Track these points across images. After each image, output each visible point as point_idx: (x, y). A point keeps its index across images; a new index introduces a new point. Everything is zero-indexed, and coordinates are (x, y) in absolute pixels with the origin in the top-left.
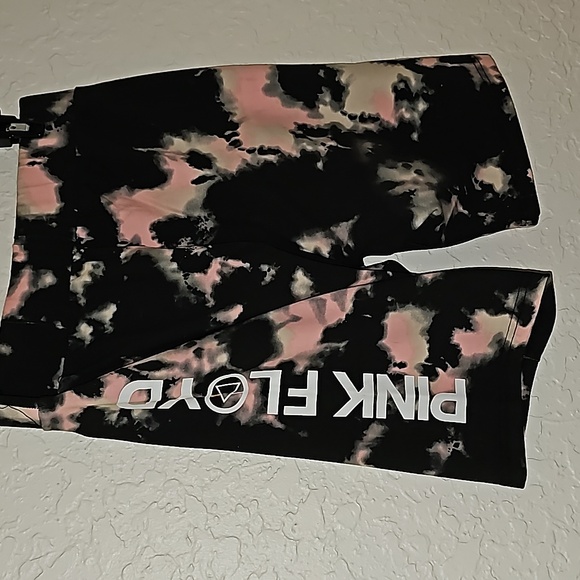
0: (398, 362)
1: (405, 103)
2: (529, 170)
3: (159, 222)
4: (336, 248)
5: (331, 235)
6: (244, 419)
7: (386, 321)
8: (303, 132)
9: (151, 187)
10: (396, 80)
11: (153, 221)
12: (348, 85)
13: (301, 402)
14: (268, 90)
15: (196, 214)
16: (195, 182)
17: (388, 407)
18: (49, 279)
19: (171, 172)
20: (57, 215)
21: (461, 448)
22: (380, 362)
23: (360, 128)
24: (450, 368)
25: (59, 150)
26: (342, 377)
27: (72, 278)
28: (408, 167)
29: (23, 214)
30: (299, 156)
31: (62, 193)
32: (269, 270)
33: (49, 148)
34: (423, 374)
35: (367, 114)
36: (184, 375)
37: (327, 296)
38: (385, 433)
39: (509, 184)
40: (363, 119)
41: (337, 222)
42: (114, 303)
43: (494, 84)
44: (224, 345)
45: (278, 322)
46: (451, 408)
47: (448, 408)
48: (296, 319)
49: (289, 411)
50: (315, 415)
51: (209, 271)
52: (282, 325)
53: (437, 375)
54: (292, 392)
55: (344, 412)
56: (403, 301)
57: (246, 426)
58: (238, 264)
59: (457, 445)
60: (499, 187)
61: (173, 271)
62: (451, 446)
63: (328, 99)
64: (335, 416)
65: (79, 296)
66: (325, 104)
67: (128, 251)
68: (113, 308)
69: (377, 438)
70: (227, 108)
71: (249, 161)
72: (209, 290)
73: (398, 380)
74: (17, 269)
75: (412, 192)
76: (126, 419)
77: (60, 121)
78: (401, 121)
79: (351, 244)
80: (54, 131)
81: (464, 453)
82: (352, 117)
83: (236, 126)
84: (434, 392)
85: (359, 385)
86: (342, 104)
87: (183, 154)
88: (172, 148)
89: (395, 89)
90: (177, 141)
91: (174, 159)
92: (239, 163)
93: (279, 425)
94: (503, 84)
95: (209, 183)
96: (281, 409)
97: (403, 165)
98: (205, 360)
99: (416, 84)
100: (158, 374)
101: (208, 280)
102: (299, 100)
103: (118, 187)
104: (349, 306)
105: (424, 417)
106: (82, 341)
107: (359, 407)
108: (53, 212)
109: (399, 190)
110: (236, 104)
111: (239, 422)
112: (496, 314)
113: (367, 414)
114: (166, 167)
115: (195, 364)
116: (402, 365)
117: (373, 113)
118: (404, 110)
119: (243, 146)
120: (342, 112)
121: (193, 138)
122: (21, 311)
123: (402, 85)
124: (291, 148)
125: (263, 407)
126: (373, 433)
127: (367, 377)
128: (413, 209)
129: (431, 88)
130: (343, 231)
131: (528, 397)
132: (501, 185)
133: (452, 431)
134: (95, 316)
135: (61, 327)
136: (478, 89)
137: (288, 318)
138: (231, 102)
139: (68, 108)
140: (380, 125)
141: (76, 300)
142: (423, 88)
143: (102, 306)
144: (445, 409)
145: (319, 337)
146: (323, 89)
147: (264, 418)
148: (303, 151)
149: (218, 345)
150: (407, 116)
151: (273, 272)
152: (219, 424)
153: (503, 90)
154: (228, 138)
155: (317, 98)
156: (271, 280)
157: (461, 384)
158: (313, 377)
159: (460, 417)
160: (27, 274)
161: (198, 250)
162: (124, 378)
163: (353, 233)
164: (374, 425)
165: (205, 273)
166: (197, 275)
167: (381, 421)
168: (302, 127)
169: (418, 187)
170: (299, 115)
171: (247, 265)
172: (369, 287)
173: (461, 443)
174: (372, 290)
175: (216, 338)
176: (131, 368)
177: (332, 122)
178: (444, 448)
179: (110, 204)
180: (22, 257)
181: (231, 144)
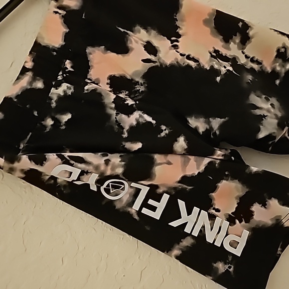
0: (216, 207)
1: (280, 61)
4: (209, 131)
5: (209, 123)
6: (118, 206)
7: (219, 184)
8: (217, 55)
9: (118, 53)
10: (281, 45)
11: (111, 74)
12: (252, 38)
13: (154, 209)
14: (206, 22)
15: (137, 80)
16: (144, 61)
17: (201, 231)
18: (39, 85)
19: (132, 49)
20: (58, 48)
21: (231, 270)
22: (206, 204)
23: (249, 65)
24: (243, 223)
25: (74, 10)
26: (182, 204)
27: (53, 88)
28: (268, 100)
29: (40, 41)
30: (208, 68)
31: (67, 37)
32: (165, 130)
33: (69, 7)
34: (228, 220)
35: (256, 58)
36: (94, 171)
37: (192, 158)
38: (193, 245)
40: (252, 60)
41: (215, 117)
42: (71, 113)
44: (123, 163)
45: (158, 161)
46: (235, 245)
47: (234, 244)
48: (169, 163)
49: (145, 211)
50: (158, 219)
51: (132, 116)
52: (160, 164)
53: (235, 223)
54: (151, 202)
55: (175, 224)
56: (234, 177)
57: (118, 210)
58: (149, 119)
59: (230, 267)
61: (111, 108)
62: (226, 267)
63: (238, 41)
64: (170, 224)
65: (53, 101)
66: (235, 43)
67: (91, 86)
68: (69, 116)
69: (188, 246)
70: (178, 23)
71: (179, 61)
72: (127, 128)
73: (212, 217)
74: (24, 70)
75: (265, 116)
76: (53, 181)
78: (274, 70)
79: (218, 132)
81: (232, 273)
82: (247, 57)
83: (179, 36)
84: (229, 232)
85: (189, 212)
86: (244, 47)
87: (143, 41)
88: (138, 35)
89: (278, 51)
90: (143, 31)
91: (137, 42)
92: (173, 60)
93: (136, 217)
95: (152, 64)
96: (141, 209)
97: (265, 98)
98: (109, 167)
100: (79, 165)
101: (129, 121)
102: (221, 35)
103: (100, 45)
104: (202, 168)
105: (218, 244)
106: (45, 127)
107: (185, 225)
108: (57, 46)
109: (258, 112)
110: (184, 23)
111: (115, 207)
112: (283, 205)
113: (187, 230)
114: (130, 45)
115: (103, 168)
116: (218, 210)
117: (260, 59)
118: (278, 64)
119: (178, 50)
120: (242, 52)
121: (152, 34)
122: (17, 97)
123: (283, 50)
124: (206, 62)
125: (131, 204)
126: (187, 242)
127: (196, 210)
128: (261, 126)
130: (216, 123)
131: (280, 255)
133: (230, 258)
134: (58, 116)
135: (36, 115)
137: (165, 161)
138: (182, 21)
140: (261, 67)
141: (50, 104)
143: (64, 112)
145: (179, 179)
146: (238, 34)
147: (130, 209)
148: (212, 67)
149: (120, 161)
150: (278, 68)
151: (167, 132)
152: (104, 203)
154: (172, 42)
155: (231, 38)
156: (164, 137)
157: (246, 234)
158: (166, 198)
159: (238, 252)
160: (28, 76)
161: (130, 102)
162: (59, 161)
163: (221, 127)
164: (189, 238)
165: (129, 116)
166: (123, 116)
167: (193, 237)
168: (216, 51)
169: (269, 114)
170: (218, 44)
171: (154, 122)
172: (218, 161)
173: (232, 267)
174: (219, 164)
175: (120, 156)
176: (66, 156)
177: (234, 55)
178: (222, 266)
179: (90, 54)
180: (29, 65)
181: (172, 46)
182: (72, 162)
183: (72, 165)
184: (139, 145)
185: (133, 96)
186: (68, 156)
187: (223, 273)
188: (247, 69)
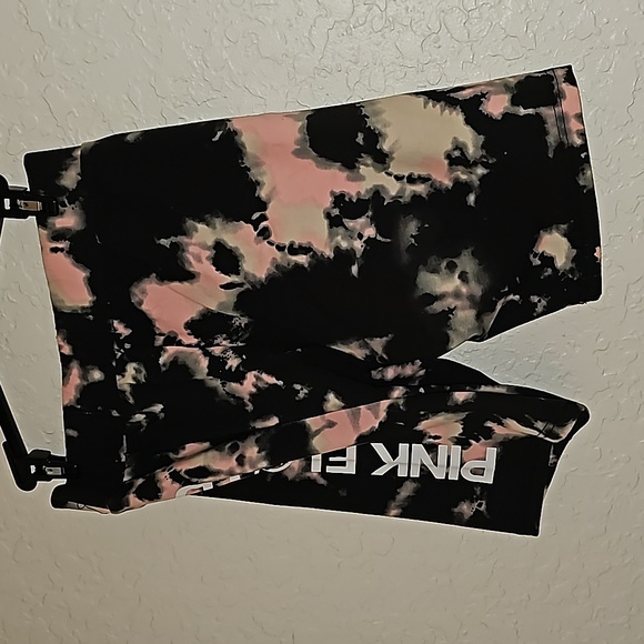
0: (433, 435)
1: (461, 168)
2: (598, 249)
3: (193, 321)
5: (367, 346)
6: (290, 476)
7: (419, 427)
9: (180, 281)
10: (449, 148)
11: (187, 319)
12: (392, 153)
14: (298, 153)
15: (228, 313)
16: (223, 287)
17: (421, 470)
18: (97, 375)
19: (199, 274)
20: (91, 308)
21: (483, 508)
24: (483, 440)
25: (79, 233)
26: (380, 448)
27: (117, 377)
28: (452, 267)
29: (58, 304)
30: (332, 255)
31: (92, 283)
32: (302, 389)
33: (68, 230)
34: (456, 444)
35: (416, 174)
38: (416, 491)
39: (573, 261)
40: (411, 180)
42: (161, 404)
43: (572, 147)
44: (263, 453)
45: (314, 429)
46: (481, 471)
47: (478, 472)
48: (331, 425)
49: (329, 469)
50: (355, 473)
51: (245, 382)
52: (318, 432)
53: (470, 445)
54: (333, 459)
55: (380, 472)
57: (293, 481)
58: (272, 380)
59: (480, 505)
60: (560, 262)
62: (475, 506)
63: (369, 161)
64: (372, 474)
65: (128, 394)
66: (367, 165)
67: (167, 354)
68: (161, 406)
69: (409, 496)
70: (254, 174)
71: (279, 260)
72: (246, 396)
73: (432, 449)
74: (65, 360)
75: (451, 311)
77: (73, 196)
78: (457, 182)
79: (385, 356)
80: (69, 208)
81: (486, 513)
82: (398, 178)
83: (263, 206)
84: (465, 459)
85: (394, 454)
86: (386, 166)
87: (209, 248)
88: (196, 238)
89: (448, 156)
90: (200, 226)
91: (199, 260)
92: (269, 266)
93: (322, 481)
94: (584, 147)
95: (238, 290)
96: (323, 468)
97: (447, 265)
98: (247, 467)
99: (474, 152)
101: (245, 390)
102: (337, 162)
103: (148, 275)
104: (383, 415)
105: (454, 477)
106: (138, 423)
107: (395, 469)
108: (87, 305)
109: (438, 307)
110: (264, 168)
111: (287, 478)
112: (526, 427)
113: (402, 473)
114: (192, 269)
115: (238, 471)
116: (436, 437)
117: (423, 173)
118: (459, 172)
120: (387, 173)
121: (217, 225)
122: (78, 401)
123: (457, 153)
124: (324, 243)
125: (307, 467)
126: (405, 492)
127: (404, 447)
128: (449, 332)
129: (492, 157)
131: (555, 464)
132: (564, 260)
133: (478, 491)
134: (146, 410)
135: (117, 415)
136: (551, 156)
137: (324, 423)
138: (258, 165)
139: (78, 183)
140: (431, 186)
141: (126, 400)
142: (483, 156)
144: (475, 472)
145: (353, 442)
146: (363, 155)
147: (308, 474)
148: (337, 249)
149: (259, 452)
150: (464, 177)
151: (306, 391)
152: (269, 479)
153: (583, 156)
154: (255, 224)
155: (357, 161)
156: (305, 397)
157: (492, 453)
159: (488, 479)
160: (75, 371)
161: (233, 362)
162: (177, 485)
163: (386, 348)
164: (407, 483)
165: (241, 384)
166: (234, 384)
167: (414, 479)
168: (339, 199)
169: (458, 303)
170: (337, 180)
171: (280, 383)
172: (401, 402)
173: (484, 502)
174: (405, 404)
175: (257, 441)
176: (182, 473)
177: (375, 186)
178: (468, 507)
179: (141, 303)
180: (67, 350)
181: (258, 235)
182: (195, 480)
183: (197, 483)
184: (274, 421)
185: (234, 338)
186: (186, 472)
187: (471, 517)
188: (405, 205)
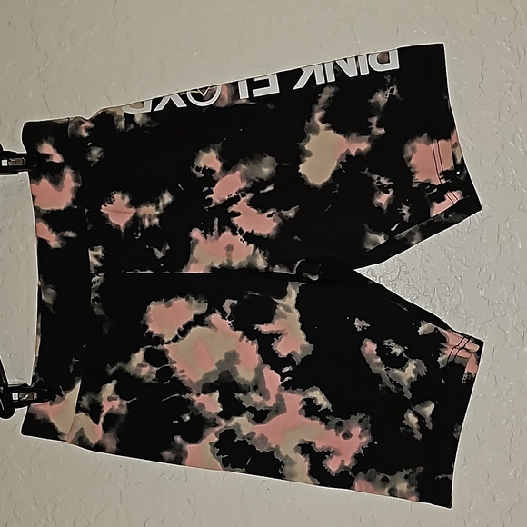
13: (265, 83)
17: (335, 71)
21: (395, 91)
38: (335, 93)
46: (386, 59)
49: (257, 93)
50: (279, 92)
59: (392, 91)
62: (388, 92)
64: (294, 89)
69: (329, 98)
81: (398, 97)
93: (251, 103)
96: (250, 93)
105: (365, 72)
107: (313, 77)
111: (219, 108)
113: (320, 81)
125: (236, 96)
133: (388, 79)
144: (381, 61)
147: (239, 102)
159: (394, 65)
164: (327, 88)
167: (332, 84)
173: (395, 87)
178: (382, 95)
187: (386, 103)
